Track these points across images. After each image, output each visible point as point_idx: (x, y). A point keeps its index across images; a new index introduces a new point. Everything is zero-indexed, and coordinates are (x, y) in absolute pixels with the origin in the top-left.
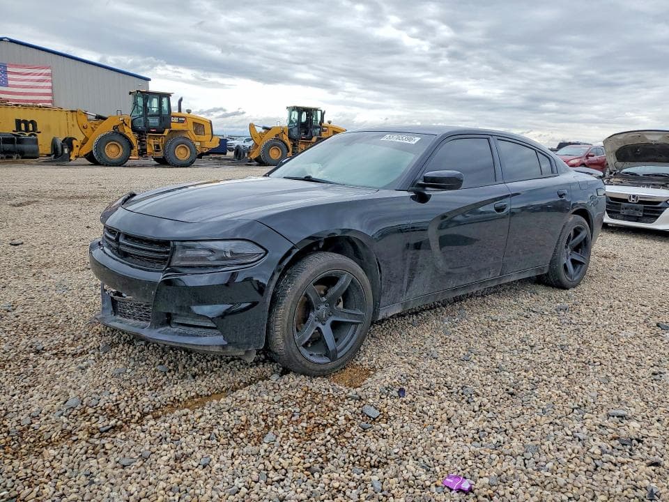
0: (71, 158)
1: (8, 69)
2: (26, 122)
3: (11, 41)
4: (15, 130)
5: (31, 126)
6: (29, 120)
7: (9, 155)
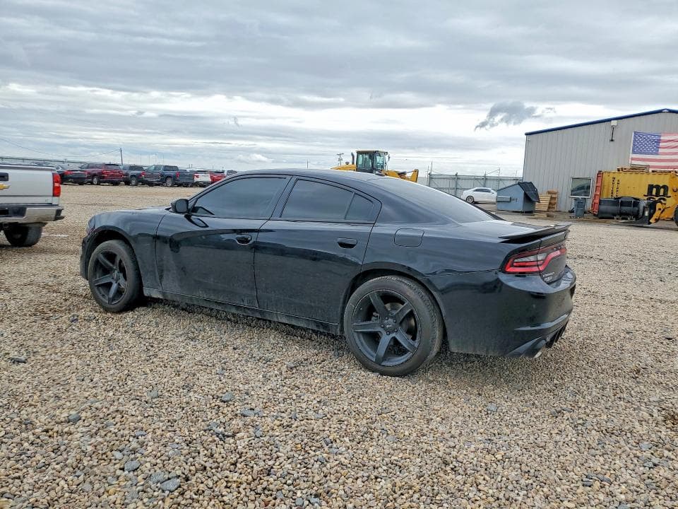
0: (651, 221)
1: (662, 138)
2: (658, 187)
3: (671, 111)
4: (646, 194)
5: (662, 190)
6: (661, 185)
7: (625, 217)
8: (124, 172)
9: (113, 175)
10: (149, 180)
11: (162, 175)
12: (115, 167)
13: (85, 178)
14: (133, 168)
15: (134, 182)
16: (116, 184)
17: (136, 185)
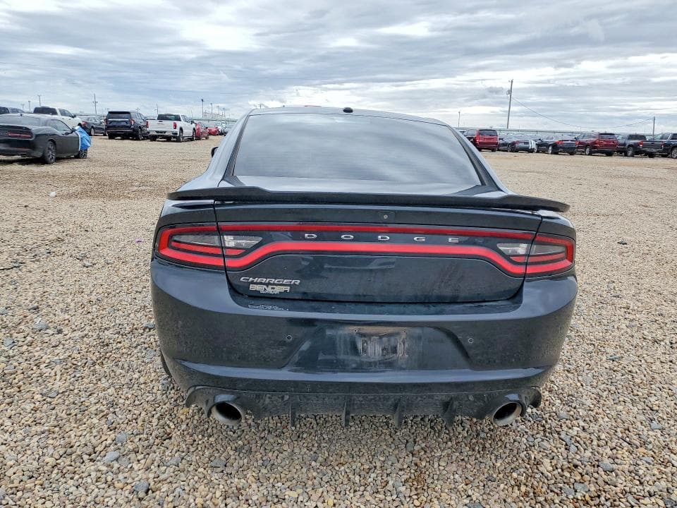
8: (621, 141)
9: (606, 145)
10: (648, 150)
11: (665, 145)
12: (611, 137)
13: (575, 148)
14: (631, 137)
15: (630, 153)
16: (609, 154)
17: (632, 156)
